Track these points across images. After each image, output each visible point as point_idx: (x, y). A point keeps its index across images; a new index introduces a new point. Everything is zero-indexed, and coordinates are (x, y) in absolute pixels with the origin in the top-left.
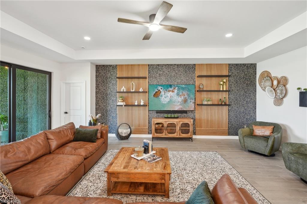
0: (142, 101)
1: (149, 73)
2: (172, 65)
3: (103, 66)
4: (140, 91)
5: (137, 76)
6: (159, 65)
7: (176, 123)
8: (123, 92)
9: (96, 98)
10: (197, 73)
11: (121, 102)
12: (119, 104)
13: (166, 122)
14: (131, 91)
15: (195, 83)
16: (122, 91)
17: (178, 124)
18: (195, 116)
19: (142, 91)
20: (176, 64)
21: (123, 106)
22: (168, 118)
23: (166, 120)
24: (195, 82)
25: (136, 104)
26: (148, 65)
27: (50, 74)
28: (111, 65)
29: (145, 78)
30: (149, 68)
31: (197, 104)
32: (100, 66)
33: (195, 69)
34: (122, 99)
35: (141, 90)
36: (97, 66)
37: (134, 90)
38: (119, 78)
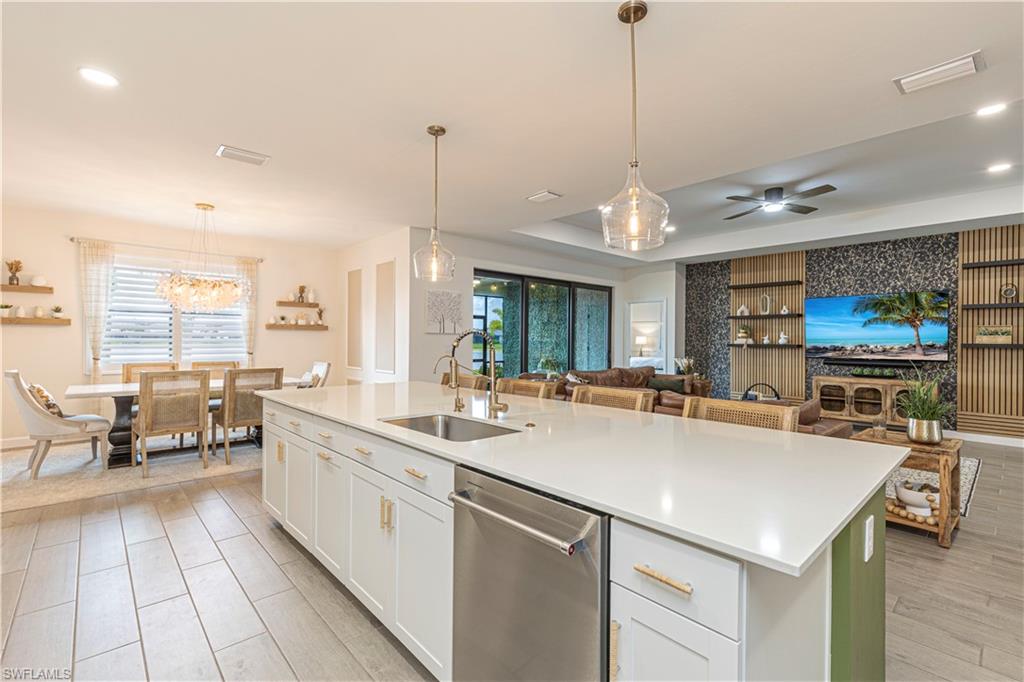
0: (782, 335)
1: (809, 269)
2: (876, 243)
3: (701, 264)
4: (782, 312)
5: (776, 279)
6: (835, 249)
7: (881, 390)
8: (742, 317)
9: (687, 331)
10: (963, 257)
11: (743, 337)
12: (739, 341)
13: (850, 384)
14: (762, 313)
15: (957, 287)
16: (738, 314)
17: (889, 392)
18: (955, 377)
19: (787, 312)
20: (889, 241)
21: (745, 347)
22: (861, 376)
23: (853, 380)
24: (956, 282)
25: (766, 341)
26: (807, 252)
27: (609, 290)
28: (718, 262)
29: (800, 283)
30: (810, 259)
31: (963, 346)
32: (694, 265)
33: (956, 246)
34: (746, 333)
35: (785, 311)
36: (688, 266)
37: (767, 313)
38: (735, 288)
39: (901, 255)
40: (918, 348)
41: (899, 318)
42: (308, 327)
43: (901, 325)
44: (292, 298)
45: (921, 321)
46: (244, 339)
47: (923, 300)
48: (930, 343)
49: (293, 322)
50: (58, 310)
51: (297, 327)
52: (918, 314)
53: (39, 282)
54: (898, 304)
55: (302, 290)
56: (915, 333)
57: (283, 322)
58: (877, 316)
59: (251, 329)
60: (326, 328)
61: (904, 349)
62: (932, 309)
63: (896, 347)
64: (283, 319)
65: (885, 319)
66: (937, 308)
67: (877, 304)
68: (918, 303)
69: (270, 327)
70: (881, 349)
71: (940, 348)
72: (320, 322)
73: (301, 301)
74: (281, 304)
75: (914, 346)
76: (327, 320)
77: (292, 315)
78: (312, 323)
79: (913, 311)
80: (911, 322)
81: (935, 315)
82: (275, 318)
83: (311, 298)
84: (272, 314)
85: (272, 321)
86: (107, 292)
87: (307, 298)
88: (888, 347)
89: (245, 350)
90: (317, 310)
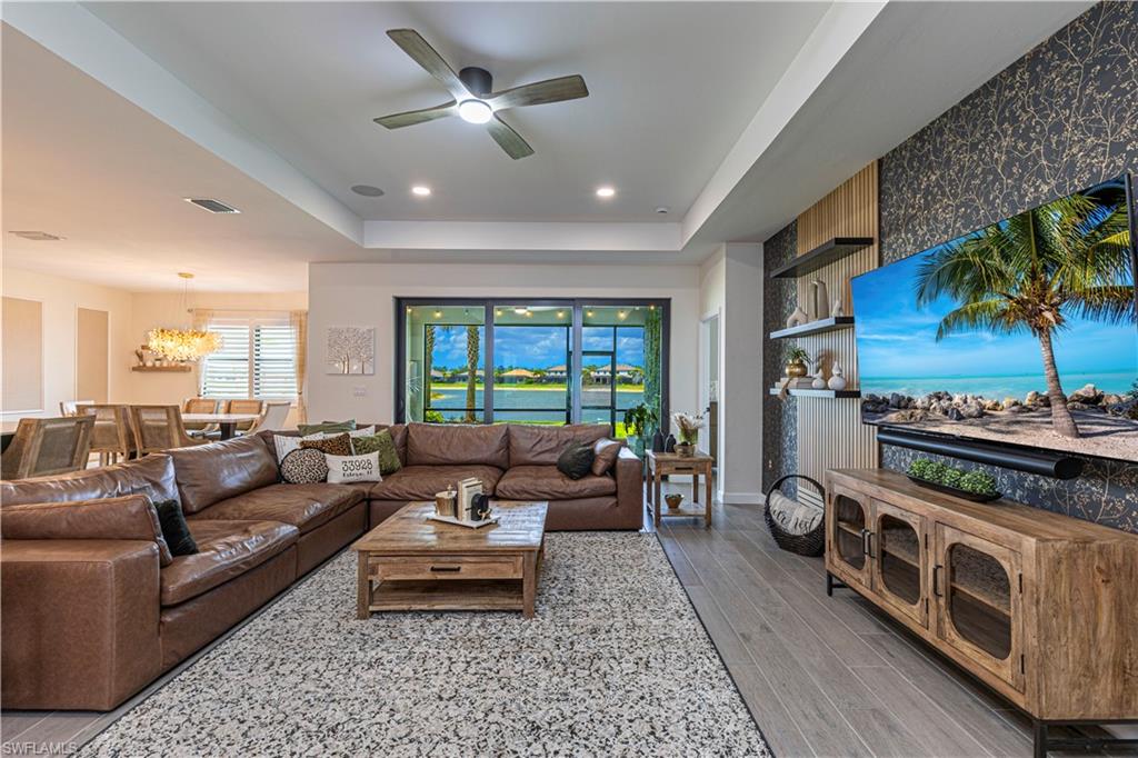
34: (798, 365)
39: (1050, 94)
40: (1057, 408)
41: (1005, 305)
43: (1010, 328)
45: (1054, 307)
47: (1056, 234)
48: (1086, 390)
52: (1045, 286)
54: (996, 261)
56: (1045, 354)
58: (958, 305)
61: (1024, 409)
62: (1081, 259)
63: (1005, 403)
65: (975, 312)
66: (1096, 253)
67: (956, 267)
68: (1042, 245)
70: (973, 409)
71: (1119, 409)
75: (1047, 402)
79: (1033, 276)
80: (1033, 315)
81: (1091, 280)
88: (988, 403)
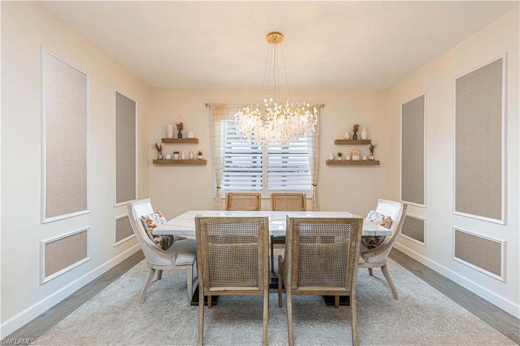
42: (361, 163)
44: (347, 137)
46: (310, 173)
49: (348, 158)
50: (200, 154)
51: (352, 163)
53: (191, 136)
55: (356, 128)
57: (340, 158)
59: (315, 164)
60: (377, 163)
64: (340, 155)
69: (330, 163)
72: (371, 158)
73: (355, 139)
74: (339, 142)
76: (378, 155)
77: (348, 152)
78: (365, 158)
82: (333, 155)
83: (363, 135)
84: (330, 151)
85: (331, 158)
86: (224, 139)
87: (360, 136)
89: (310, 182)
90: (369, 146)
